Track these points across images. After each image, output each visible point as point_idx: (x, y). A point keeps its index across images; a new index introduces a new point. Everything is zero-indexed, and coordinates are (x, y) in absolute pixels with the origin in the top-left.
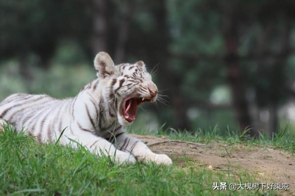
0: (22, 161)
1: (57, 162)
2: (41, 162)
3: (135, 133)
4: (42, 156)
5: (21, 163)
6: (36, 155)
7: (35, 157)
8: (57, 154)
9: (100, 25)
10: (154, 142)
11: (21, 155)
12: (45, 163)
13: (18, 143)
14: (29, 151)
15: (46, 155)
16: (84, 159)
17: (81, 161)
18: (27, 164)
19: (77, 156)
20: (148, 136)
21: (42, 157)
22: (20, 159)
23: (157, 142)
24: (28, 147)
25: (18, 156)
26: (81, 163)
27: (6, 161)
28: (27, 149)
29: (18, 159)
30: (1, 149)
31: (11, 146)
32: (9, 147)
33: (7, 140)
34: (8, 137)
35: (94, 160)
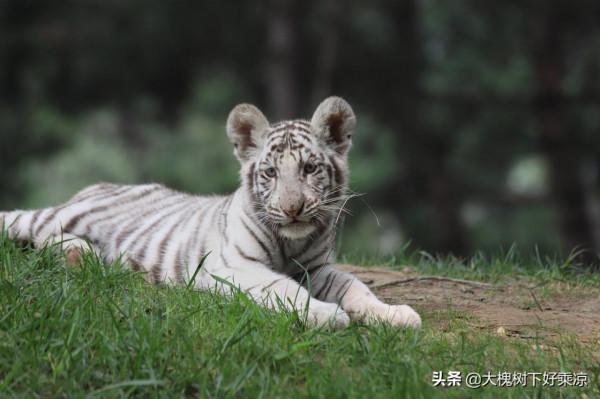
0: (119, 324)
1: (190, 324)
2: (158, 325)
4: (160, 312)
5: (118, 327)
6: (148, 311)
7: (145, 315)
8: (189, 307)
10: (387, 280)
11: (117, 311)
12: (166, 326)
13: (111, 286)
14: (133, 300)
15: (168, 310)
16: (244, 318)
17: (237, 321)
18: (129, 329)
19: (231, 312)
20: (375, 269)
21: (160, 314)
22: (114, 319)
23: (394, 280)
24: (131, 293)
25: (112, 312)
26: (238, 326)
27: (88, 323)
28: (128, 298)
29: (110, 319)
30: (77, 298)
31: (97, 292)
32: (92, 294)
33: (89, 281)
34: (91, 275)
35: (264, 320)
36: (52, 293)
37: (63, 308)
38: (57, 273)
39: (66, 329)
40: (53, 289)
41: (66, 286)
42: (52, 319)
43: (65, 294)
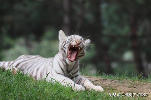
0: (27, 90)
1: (45, 90)
2: (37, 90)
3: (85, 75)
4: (37, 87)
6: (34, 86)
7: (33, 87)
8: (44, 86)
10: (94, 80)
11: (26, 86)
12: (39, 90)
13: (25, 80)
14: (30, 84)
15: (39, 86)
16: (58, 89)
17: (57, 89)
18: (29, 91)
19: (55, 87)
20: (92, 77)
22: (25, 88)
23: (96, 80)
25: (25, 87)
26: (57, 91)
27: (19, 89)
28: (29, 83)
29: (24, 88)
30: (16, 83)
31: (21, 82)
32: (20, 82)
33: (19, 79)
34: (20, 77)
35: (63, 89)
36: (10, 82)
37: (12, 86)
38: (11, 77)
39: (13, 91)
40: (10, 81)
41: (13, 80)
42: (10, 88)
43: (13, 82)
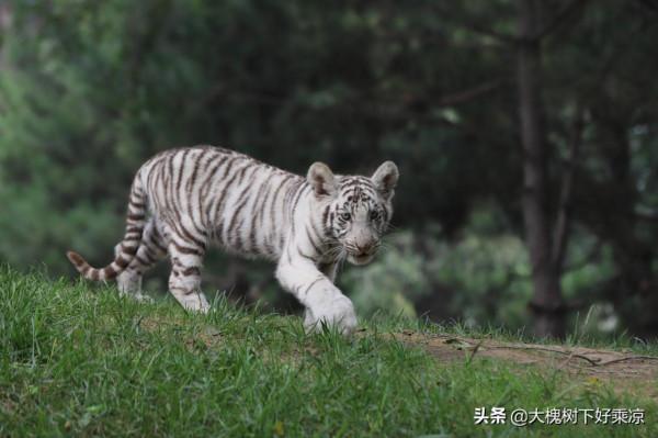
0: (418, 393)
1: (469, 394)
2: (446, 395)
3: (582, 343)
5: (417, 396)
6: (438, 384)
7: (436, 387)
8: (468, 380)
9: (530, 178)
10: (611, 359)
11: (416, 385)
12: (452, 394)
13: (412, 366)
14: (428, 377)
15: (453, 383)
16: (508, 389)
17: (503, 391)
18: (425, 397)
19: (498, 384)
20: (602, 350)
21: (447, 386)
22: (414, 391)
23: (616, 359)
24: (426, 370)
25: (412, 385)
26: (503, 395)
27: (395, 393)
28: (424, 375)
29: (411, 391)
30: (387, 375)
31: (401, 371)
32: (398, 372)
33: (396, 362)
34: (397, 358)
35: (522, 390)
36: (369, 372)
37: (377, 383)
39: (380, 397)
40: (371, 368)
41: (379, 366)
42: (370, 391)
43: (379, 373)
